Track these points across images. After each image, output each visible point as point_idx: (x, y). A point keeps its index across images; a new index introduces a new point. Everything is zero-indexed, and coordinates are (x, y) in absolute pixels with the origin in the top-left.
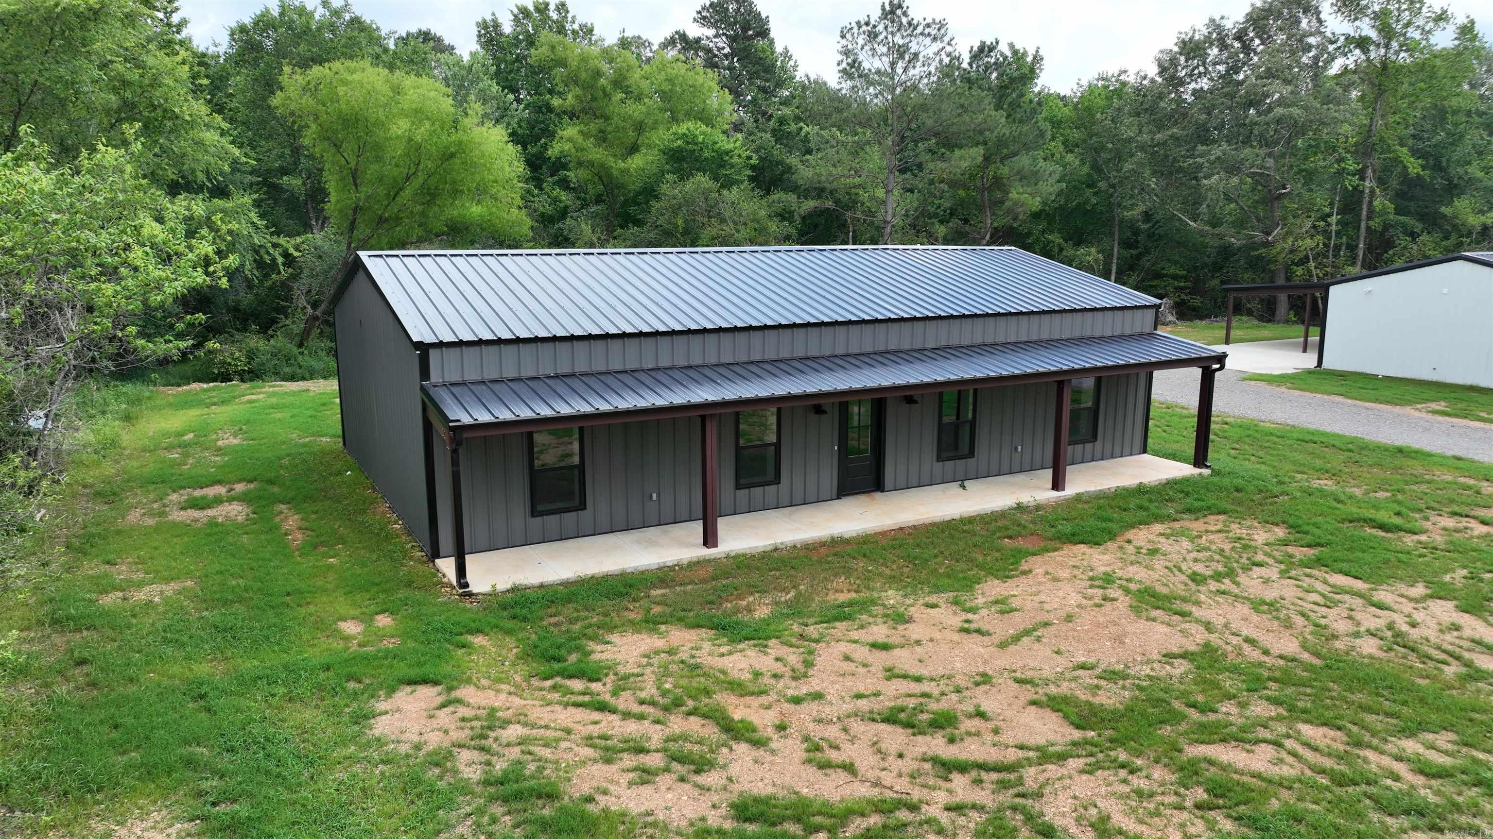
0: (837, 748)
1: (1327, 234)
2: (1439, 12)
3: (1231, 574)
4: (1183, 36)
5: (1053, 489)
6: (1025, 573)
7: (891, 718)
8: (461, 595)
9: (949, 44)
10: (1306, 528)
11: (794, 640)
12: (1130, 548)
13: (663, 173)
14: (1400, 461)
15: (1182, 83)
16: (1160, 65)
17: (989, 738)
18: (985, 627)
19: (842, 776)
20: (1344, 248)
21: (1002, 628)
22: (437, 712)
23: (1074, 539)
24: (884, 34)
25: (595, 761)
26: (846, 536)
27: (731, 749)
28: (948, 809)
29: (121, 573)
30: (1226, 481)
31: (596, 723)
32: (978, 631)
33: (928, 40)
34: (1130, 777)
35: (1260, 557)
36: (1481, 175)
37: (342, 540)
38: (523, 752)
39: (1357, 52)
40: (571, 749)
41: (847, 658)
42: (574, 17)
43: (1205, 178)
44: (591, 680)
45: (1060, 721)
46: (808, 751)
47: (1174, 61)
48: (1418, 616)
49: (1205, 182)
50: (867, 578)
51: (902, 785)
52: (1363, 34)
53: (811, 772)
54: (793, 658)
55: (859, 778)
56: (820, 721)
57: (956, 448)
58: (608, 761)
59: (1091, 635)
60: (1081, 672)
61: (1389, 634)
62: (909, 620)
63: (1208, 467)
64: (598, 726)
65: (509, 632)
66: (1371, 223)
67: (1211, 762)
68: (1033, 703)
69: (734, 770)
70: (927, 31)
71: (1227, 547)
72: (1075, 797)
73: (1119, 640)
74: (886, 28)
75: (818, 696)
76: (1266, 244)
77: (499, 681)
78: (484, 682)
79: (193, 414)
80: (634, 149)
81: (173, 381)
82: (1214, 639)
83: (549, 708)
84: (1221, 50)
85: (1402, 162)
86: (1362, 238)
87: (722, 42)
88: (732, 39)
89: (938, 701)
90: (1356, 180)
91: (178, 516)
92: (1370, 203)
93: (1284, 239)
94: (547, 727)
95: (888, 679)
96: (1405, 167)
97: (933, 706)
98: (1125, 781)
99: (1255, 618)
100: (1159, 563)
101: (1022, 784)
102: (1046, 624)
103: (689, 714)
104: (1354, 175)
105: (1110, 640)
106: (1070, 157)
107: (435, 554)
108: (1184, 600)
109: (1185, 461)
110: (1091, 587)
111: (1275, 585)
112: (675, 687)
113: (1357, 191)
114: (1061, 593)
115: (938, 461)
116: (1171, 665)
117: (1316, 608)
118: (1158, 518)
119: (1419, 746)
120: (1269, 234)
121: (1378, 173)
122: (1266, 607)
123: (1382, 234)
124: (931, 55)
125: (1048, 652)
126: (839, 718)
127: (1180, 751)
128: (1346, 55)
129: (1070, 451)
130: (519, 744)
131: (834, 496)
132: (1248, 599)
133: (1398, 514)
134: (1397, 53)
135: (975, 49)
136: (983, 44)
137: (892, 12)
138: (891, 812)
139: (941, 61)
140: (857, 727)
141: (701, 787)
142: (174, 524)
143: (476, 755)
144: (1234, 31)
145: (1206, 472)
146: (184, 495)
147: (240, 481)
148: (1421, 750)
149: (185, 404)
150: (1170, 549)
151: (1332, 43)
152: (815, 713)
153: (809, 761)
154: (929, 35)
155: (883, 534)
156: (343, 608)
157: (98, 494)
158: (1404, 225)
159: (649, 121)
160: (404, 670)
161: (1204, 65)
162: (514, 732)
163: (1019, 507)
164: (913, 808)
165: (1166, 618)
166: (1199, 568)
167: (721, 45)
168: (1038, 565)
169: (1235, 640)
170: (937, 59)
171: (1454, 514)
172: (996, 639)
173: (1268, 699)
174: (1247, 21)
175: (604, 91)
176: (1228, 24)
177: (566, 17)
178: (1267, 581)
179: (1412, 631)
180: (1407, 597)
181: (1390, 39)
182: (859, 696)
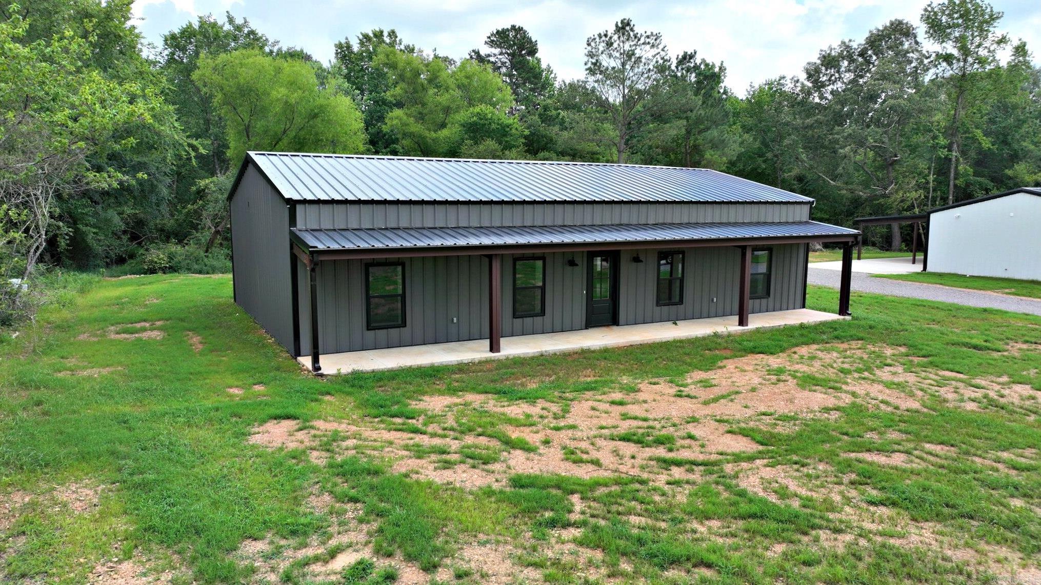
0: (587, 453)
1: (926, 189)
2: (1001, 37)
3: (869, 369)
4: (824, 53)
5: (739, 325)
6: (721, 368)
7: (625, 439)
8: (316, 375)
9: (663, 50)
10: (920, 347)
11: (555, 400)
12: (796, 356)
13: (463, 140)
14: (984, 316)
15: (823, 85)
16: (808, 73)
17: (698, 449)
18: (692, 394)
19: (591, 467)
20: (939, 199)
21: (704, 394)
22: (295, 433)
23: (754, 351)
24: (618, 42)
25: (410, 457)
26: (592, 349)
27: (509, 453)
28: (669, 483)
29: (71, 362)
30: (862, 323)
31: (411, 439)
32: (688, 396)
33: (648, 47)
34: (802, 469)
35: (889, 361)
36: (1032, 147)
37: (230, 348)
38: (357, 453)
39: (944, 64)
40: (392, 452)
41: (593, 409)
42: (400, 40)
43: (841, 148)
44: (408, 418)
45: (749, 441)
46: (566, 454)
47: (817, 71)
48: (1006, 392)
49: (841, 151)
50: (608, 371)
51: (635, 472)
52: (948, 52)
53: (569, 465)
54: (555, 408)
55: (603, 468)
56: (575, 439)
57: (670, 298)
58: (419, 458)
59: (769, 398)
60: (763, 417)
61: (985, 400)
62: (639, 390)
63: (849, 314)
64: (412, 441)
65: (349, 394)
66: (957, 182)
67: (859, 461)
68: (729, 432)
69: (512, 463)
70: (647, 40)
71: (865, 357)
72: (762, 478)
73: (791, 401)
74: (619, 38)
75: (573, 427)
76: (884, 196)
77: (342, 418)
78: (331, 419)
79: (129, 290)
80: (443, 125)
81: (115, 275)
82: (858, 401)
83: (376, 432)
84: (849, 64)
85: (978, 139)
86: (951, 192)
87: (504, 58)
88: (513, 55)
89: (660, 430)
90: (945, 151)
91: (113, 336)
92: (956, 167)
93: (897, 192)
94: (375, 441)
95: (624, 420)
96: (980, 143)
97: (657, 433)
98: (797, 470)
99: (888, 391)
100: (817, 364)
101: (722, 472)
102: (737, 393)
103: (480, 435)
104: (945, 148)
105: (783, 401)
106: (746, 136)
107: (298, 353)
108: (836, 382)
109: (833, 312)
110: (768, 375)
111: (901, 375)
112: (468, 421)
113: (948, 160)
114: (747, 378)
115: (657, 306)
116: (829, 414)
117: (931, 387)
118: (814, 342)
119: (1011, 455)
120: (886, 189)
121: (961, 148)
122: (895, 386)
123: (965, 189)
124: (650, 57)
125: (739, 407)
126: (588, 438)
127: (838, 455)
128: (936, 66)
129: (750, 304)
130: (355, 449)
131: (584, 327)
132: (882, 382)
133: (986, 341)
134: (972, 65)
135: (680, 57)
136: (686, 53)
137: (623, 28)
138: (626, 484)
139: (657, 62)
140: (600, 442)
141: (488, 471)
142: (112, 340)
143: (324, 454)
144: (859, 50)
145: (848, 318)
146: (119, 327)
147: (159, 320)
148: (1013, 457)
149: (123, 285)
150: (823, 357)
151: (927, 58)
152: (570, 435)
153: (567, 459)
154: (649, 43)
155: (619, 348)
156: (230, 380)
157: (58, 327)
158: (980, 184)
159: (453, 106)
160: (273, 411)
161: (838, 72)
162: (351, 443)
163: (716, 335)
164: (642, 482)
165: (824, 390)
166: (846, 366)
167: (504, 60)
168: (730, 365)
169: (874, 402)
170: (655, 60)
171: (1026, 342)
172: (701, 400)
173: (900, 431)
174: (867, 43)
175: (422, 85)
176: (854, 45)
177: (395, 41)
178: (894, 374)
179: (1001, 400)
180: (996, 383)
181: (967, 56)
182: (602, 428)
